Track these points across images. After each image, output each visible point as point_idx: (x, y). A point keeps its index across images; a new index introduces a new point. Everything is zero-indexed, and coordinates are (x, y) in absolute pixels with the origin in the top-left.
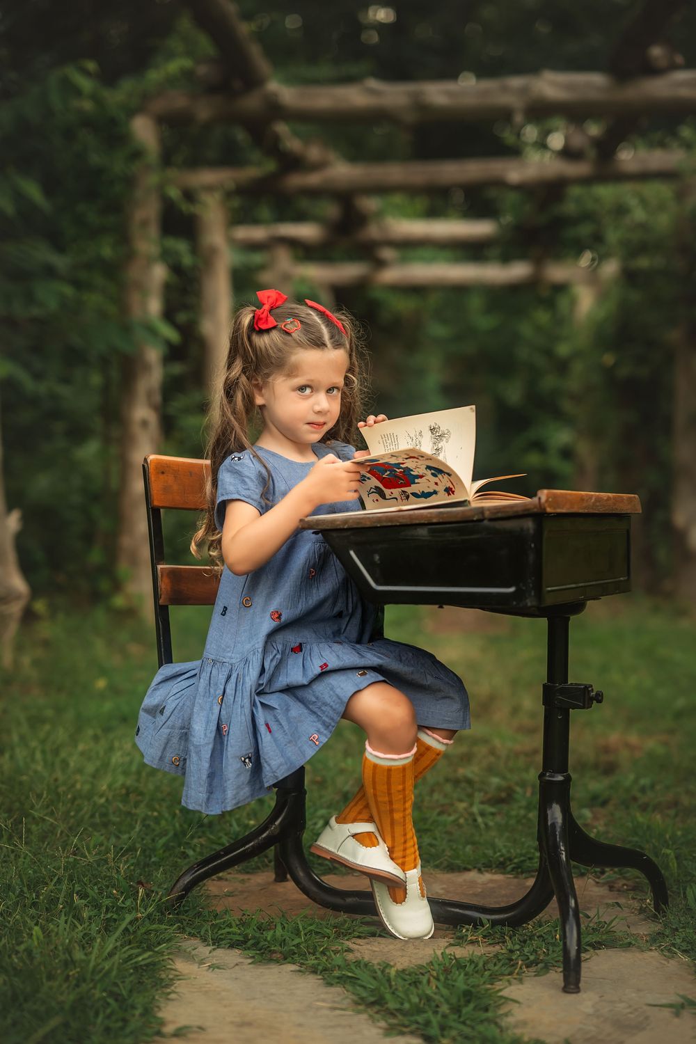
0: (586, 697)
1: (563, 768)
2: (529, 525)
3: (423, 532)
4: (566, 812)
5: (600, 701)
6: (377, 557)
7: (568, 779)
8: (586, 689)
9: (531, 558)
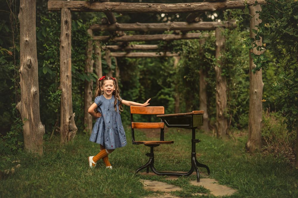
0: (198, 141)
1: (195, 152)
2: (191, 116)
3: (176, 117)
4: (195, 158)
5: (200, 142)
6: (169, 121)
7: (196, 153)
8: (198, 140)
9: (191, 120)
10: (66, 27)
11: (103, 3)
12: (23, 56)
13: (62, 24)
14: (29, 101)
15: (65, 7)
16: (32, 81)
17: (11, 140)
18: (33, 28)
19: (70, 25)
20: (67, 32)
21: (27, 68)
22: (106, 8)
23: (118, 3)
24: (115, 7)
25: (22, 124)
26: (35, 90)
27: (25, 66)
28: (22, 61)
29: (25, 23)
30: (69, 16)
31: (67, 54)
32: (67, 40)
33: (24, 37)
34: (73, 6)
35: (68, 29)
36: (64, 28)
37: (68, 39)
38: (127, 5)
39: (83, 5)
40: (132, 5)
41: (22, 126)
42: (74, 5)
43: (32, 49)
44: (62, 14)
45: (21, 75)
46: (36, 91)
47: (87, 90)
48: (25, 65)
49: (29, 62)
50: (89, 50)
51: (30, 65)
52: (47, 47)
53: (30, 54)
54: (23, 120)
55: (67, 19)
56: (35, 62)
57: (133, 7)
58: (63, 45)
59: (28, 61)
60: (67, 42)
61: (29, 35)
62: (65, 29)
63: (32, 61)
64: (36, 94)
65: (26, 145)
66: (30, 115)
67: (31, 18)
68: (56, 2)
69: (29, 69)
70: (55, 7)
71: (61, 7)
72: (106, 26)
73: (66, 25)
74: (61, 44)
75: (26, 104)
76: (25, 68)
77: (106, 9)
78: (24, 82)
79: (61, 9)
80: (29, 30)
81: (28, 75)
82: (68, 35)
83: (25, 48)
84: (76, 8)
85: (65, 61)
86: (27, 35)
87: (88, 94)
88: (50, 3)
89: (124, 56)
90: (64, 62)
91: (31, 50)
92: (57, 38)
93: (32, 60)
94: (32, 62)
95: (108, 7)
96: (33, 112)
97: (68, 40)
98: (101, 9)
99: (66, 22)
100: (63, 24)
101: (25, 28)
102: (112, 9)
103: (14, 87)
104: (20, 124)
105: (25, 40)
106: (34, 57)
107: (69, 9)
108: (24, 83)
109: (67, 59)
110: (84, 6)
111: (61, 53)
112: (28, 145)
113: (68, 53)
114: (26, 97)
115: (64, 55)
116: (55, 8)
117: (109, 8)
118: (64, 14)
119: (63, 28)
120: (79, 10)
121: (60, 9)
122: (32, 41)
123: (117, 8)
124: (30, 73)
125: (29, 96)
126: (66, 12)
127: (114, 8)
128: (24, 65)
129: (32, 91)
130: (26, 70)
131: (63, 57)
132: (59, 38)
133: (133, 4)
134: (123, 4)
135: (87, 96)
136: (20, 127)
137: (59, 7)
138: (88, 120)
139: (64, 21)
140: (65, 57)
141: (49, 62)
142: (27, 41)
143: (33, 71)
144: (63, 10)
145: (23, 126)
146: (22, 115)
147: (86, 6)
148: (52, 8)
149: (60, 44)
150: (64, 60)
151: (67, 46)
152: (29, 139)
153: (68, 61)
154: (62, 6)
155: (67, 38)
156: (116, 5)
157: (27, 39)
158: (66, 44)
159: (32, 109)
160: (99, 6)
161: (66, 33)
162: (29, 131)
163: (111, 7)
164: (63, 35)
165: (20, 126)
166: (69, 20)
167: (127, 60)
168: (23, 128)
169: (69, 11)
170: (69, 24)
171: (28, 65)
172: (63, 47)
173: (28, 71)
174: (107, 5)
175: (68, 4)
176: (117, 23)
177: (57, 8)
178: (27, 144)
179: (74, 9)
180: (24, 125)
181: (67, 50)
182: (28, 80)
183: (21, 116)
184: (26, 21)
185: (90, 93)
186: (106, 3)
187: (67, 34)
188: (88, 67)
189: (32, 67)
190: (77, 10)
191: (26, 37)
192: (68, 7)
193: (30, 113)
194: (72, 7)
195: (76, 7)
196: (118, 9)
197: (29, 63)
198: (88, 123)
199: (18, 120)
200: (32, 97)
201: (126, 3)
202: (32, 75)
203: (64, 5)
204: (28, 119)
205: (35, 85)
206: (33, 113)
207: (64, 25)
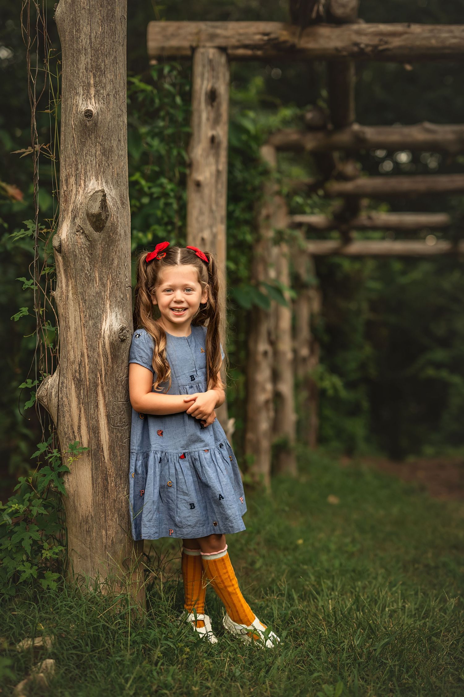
10: (212, 115)
11: (344, 28)
12: (72, 180)
13: (195, 104)
14: (94, 371)
15: (208, 44)
16: (109, 286)
17: (15, 539)
18: (115, 62)
19: (224, 108)
20: (214, 133)
21: (89, 228)
22: (356, 44)
23: (398, 28)
24: (390, 39)
25: (62, 470)
26: (117, 327)
27: (78, 221)
28: (66, 201)
29: (84, 41)
30: (221, 75)
31: (211, 211)
32: (212, 160)
33: (80, 100)
34: (239, 41)
35: (216, 122)
36: (204, 116)
37: (217, 156)
38: (431, 31)
39: (273, 36)
40: (451, 31)
41: (60, 475)
42: (240, 35)
43: (111, 151)
44: (198, 69)
45: (60, 258)
46: (122, 329)
47: (256, 342)
48: (82, 214)
49: (98, 204)
50: (264, 212)
51: (100, 214)
52: (143, 182)
53: (100, 172)
54: (65, 450)
55: (216, 86)
56: (123, 204)
57: (455, 37)
58: (200, 177)
59: (93, 197)
60: (213, 168)
61: (97, 91)
62: (208, 119)
63: (108, 198)
64: (123, 341)
65: (76, 561)
66: (94, 430)
67: (110, 17)
68: (179, 28)
69: (96, 235)
70: (174, 43)
71: (194, 44)
72: (320, 136)
73: (210, 108)
74: (191, 173)
75: (79, 383)
76: (81, 230)
77: (356, 49)
78: (75, 287)
79: (193, 49)
80: (98, 68)
81: (93, 259)
82: (216, 140)
83: (83, 144)
84: (246, 47)
85: (206, 235)
86: (92, 92)
87: (260, 358)
88: (157, 29)
89: (336, 253)
90: (203, 239)
91: (107, 153)
92: (179, 154)
93: (112, 194)
94: (110, 202)
95: (364, 41)
96: (108, 416)
97: (217, 162)
98: (337, 49)
99: (212, 96)
100: (199, 103)
101: (84, 61)
102: (375, 47)
103: (31, 310)
104: (52, 469)
105: (83, 108)
106: (117, 184)
107: (222, 49)
108: (75, 293)
109: (211, 227)
110: (276, 39)
111: (190, 207)
112: (84, 557)
113: (214, 207)
114: (82, 355)
115: (201, 213)
116: (172, 48)
117: (367, 45)
118: (204, 66)
119: (200, 117)
120: (259, 53)
121: (189, 53)
122: (109, 117)
123: (396, 42)
124: (99, 252)
125: (92, 348)
126: (210, 61)
127: (386, 43)
128: (74, 218)
129: (105, 327)
130: (82, 239)
131: (201, 219)
132: (184, 154)
133: (454, 28)
134: (416, 29)
135: (257, 365)
136: (52, 481)
137: (186, 44)
138: (258, 442)
139: (206, 94)
140: (206, 219)
141: (150, 236)
142: (89, 113)
143: (110, 242)
144: (203, 54)
145: (65, 478)
146: (60, 428)
147: (282, 38)
148: (163, 49)
149: (187, 171)
150: (201, 230)
151: (213, 180)
152: (88, 532)
153: (214, 236)
154: (199, 41)
155: (213, 151)
156: (394, 34)
157: (90, 107)
158: (211, 174)
159: (106, 405)
160: (329, 37)
161: (210, 133)
162: (90, 499)
163: (375, 41)
164: (199, 142)
165: (53, 476)
166: (222, 89)
167: (339, 266)
168: (67, 486)
169: (223, 60)
170: (219, 105)
171: (93, 215)
172: (198, 184)
173: (92, 245)
174: (359, 33)
175: (219, 31)
176: (356, 127)
177: (178, 49)
178: (81, 556)
179: (241, 52)
180: (67, 472)
181: (213, 195)
182: (90, 280)
183: (56, 433)
184: (86, 29)
185: (265, 353)
186: (355, 27)
187: (213, 139)
188: (260, 268)
189: (108, 224)
190: (249, 52)
191: (87, 97)
192: (219, 42)
193: (98, 421)
194: (233, 42)
195: (247, 42)
196: (400, 47)
197: (96, 208)
198: (257, 450)
199: (45, 453)
200: (105, 355)
201: (428, 27)
202: (106, 261)
203: (203, 37)
204: (85, 444)
205: (121, 304)
206: (109, 423)
207: (203, 105)
